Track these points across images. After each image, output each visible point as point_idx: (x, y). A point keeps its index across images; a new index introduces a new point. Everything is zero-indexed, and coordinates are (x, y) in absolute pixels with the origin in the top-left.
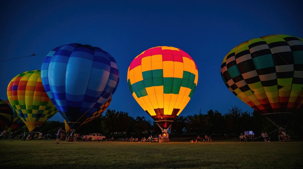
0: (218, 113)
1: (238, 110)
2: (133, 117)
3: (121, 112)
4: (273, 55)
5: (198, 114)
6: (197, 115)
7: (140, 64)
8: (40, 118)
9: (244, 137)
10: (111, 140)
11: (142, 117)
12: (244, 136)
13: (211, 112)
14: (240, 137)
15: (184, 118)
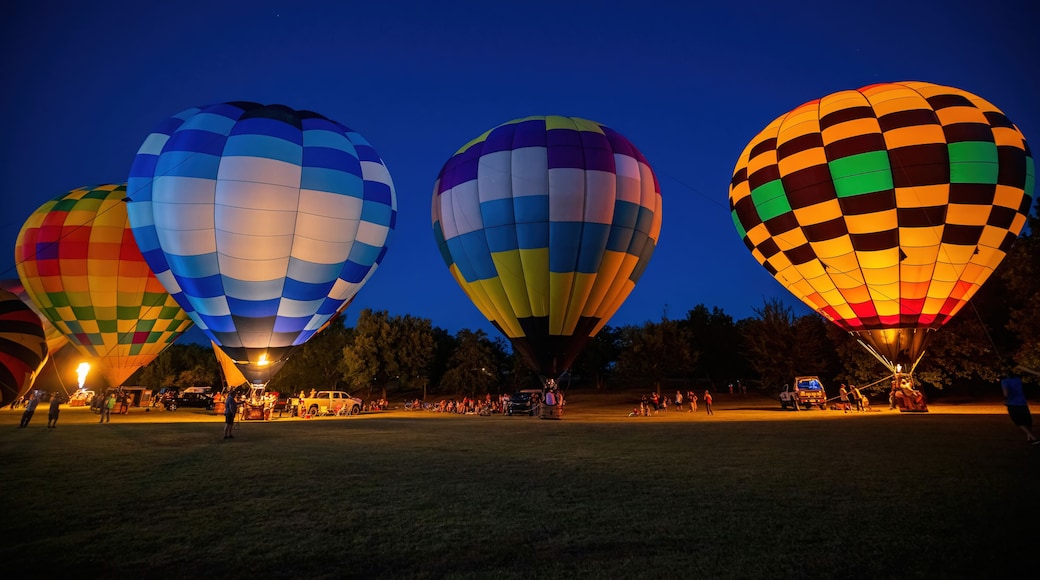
0: (723, 315)
1: (782, 309)
2: (446, 331)
3: (408, 316)
4: (890, 153)
5: (657, 321)
6: (653, 326)
7: (472, 174)
8: (145, 344)
9: (792, 397)
10: (380, 407)
11: (477, 333)
12: (792, 394)
13: (698, 314)
14: (782, 395)
15: (611, 332)
